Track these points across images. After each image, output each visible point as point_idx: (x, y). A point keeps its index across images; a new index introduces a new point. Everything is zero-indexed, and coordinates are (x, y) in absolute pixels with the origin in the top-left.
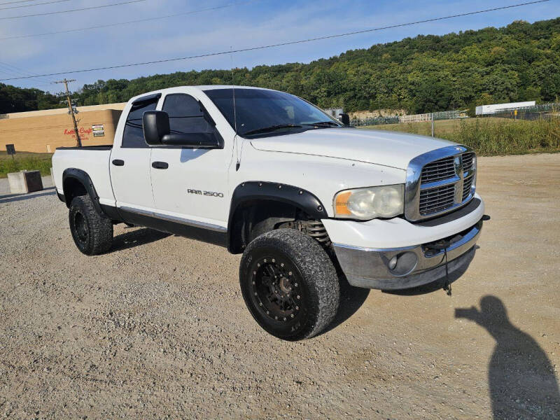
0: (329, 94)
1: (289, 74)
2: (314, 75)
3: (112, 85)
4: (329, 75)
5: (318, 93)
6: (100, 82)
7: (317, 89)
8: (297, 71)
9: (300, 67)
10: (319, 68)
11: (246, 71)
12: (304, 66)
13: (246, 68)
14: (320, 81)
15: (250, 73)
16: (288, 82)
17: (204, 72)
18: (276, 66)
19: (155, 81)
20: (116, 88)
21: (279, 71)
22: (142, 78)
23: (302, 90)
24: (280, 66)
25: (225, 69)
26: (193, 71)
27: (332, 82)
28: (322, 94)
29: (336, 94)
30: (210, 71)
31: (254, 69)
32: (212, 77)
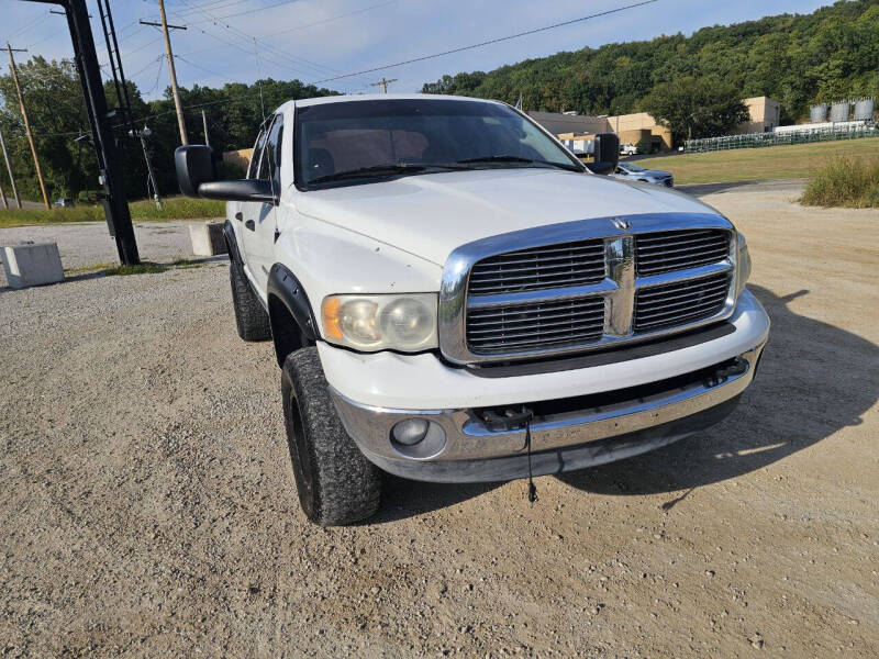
0: (847, 71)
1: (765, 38)
2: (819, 36)
3: (461, 82)
4: (852, 34)
5: (821, 72)
6: (446, 78)
7: (821, 62)
8: (783, 30)
9: (791, 21)
10: (832, 20)
11: (680, 39)
12: (799, 18)
13: (680, 33)
14: (829, 47)
15: (687, 42)
16: (761, 54)
17: (603, 48)
18: (740, 25)
19: (524, 71)
20: (466, 86)
21: (745, 35)
22: (506, 66)
23: (789, 67)
24: (750, 24)
25: (642, 40)
26: (587, 47)
27: (857, 46)
28: (830, 73)
29: (862, 70)
30: (614, 46)
31: (695, 34)
32: (618, 55)
